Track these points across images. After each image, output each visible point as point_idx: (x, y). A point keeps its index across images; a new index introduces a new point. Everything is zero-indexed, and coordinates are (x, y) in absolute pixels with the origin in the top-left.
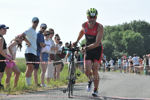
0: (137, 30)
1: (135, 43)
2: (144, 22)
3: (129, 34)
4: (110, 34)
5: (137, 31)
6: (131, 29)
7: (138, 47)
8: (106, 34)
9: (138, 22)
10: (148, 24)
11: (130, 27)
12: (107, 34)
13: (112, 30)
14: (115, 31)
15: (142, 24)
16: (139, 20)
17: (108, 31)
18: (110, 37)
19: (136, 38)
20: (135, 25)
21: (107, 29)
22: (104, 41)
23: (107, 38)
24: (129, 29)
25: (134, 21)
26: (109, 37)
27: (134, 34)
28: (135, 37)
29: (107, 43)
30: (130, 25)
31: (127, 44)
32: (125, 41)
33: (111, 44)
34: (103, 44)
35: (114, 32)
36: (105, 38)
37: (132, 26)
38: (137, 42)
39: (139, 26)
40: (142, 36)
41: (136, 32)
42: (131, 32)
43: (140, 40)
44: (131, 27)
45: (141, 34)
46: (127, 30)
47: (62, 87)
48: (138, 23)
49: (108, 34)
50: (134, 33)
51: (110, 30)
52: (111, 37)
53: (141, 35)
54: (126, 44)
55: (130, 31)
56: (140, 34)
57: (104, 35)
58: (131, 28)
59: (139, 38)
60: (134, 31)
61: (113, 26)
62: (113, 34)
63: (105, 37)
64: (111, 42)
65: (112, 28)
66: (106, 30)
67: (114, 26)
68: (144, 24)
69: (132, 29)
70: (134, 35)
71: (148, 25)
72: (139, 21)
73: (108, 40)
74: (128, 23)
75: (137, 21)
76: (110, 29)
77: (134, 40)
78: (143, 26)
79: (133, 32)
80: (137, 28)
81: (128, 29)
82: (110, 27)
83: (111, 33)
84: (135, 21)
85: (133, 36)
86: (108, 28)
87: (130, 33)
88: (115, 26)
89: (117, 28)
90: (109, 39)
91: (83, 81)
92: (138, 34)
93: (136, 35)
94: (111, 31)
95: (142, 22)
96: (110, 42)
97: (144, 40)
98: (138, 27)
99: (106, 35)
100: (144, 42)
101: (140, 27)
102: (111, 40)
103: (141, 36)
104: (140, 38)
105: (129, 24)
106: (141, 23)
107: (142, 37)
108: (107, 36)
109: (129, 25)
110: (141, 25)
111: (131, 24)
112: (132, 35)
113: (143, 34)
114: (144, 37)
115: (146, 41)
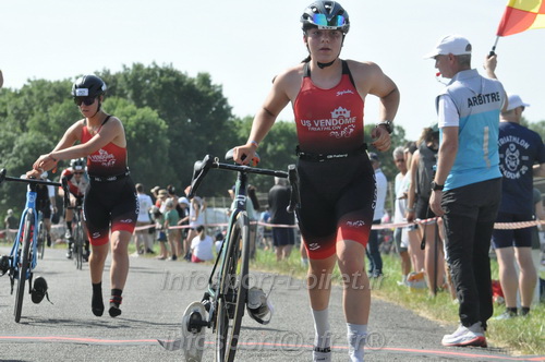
0: (144, 99)
1: (138, 144)
2: (169, 72)
3: (116, 112)
4: (45, 110)
5: (145, 102)
6: (122, 95)
7: (149, 160)
8: (31, 109)
9: (149, 69)
10: (185, 77)
11: (118, 87)
12: (38, 110)
13: (53, 94)
14: (66, 100)
15: (163, 79)
16: (154, 63)
17: (42, 100)
18: (48, 120)
19: (143, 127)
20: (140, 79)
21: (36, 92)
22: (25, 135)
23: (36, 123)
24: (117, 93)
25: (134, 65)
26: (44, 119)
27: (134, 114)
28: (138, 124)
29: (36, 142)
30: (120, 80)
33: (49, 145)
34: (23, 147)
35: (63, 105)
36: (28, 124)
37: (129, 83)
38: (147, 141)
39: (153, 84)
40: (164, 122)
41: (139, 105)
42: (125, 105)
43: (157, 134)
44: (125, 87)
45: (159, 113)
46: (109, 96)
48: (150, 73)
49: (41, 110)
50: (135, 108)
51: (46, 94)
52: (52, 122)
53: (160, 117)
55: (121, 100)
56: (154, 114)
57: (26, 112)
58: (122, 91)
59: (151, 127)
60: (133, 103)
61: (58, 82)
62: (57, 111)
63: (27, 119)
64: (51, 139)
65: (55, 90)
66: (30, 93)
67: (62, 80)
68: (172, 79)
69: (129, 96)
70: (135, 118)
71: (185, 84)
72: (152, 67)
73: (40, 130)
74: (113, 73)
75: (146, 66)
76: (48, 90)
77: (134, 133)
78: (166, 85)
79: (131, 106)
80: (145, 92)
81: (114, 95)
82: (47, 86)
83: (51, 105)
84: (138, 67)
85: (133, 121)
86: (39, 88)
87: (121, 110)
88: (66, 82)
90: (43, 127)
92: (150, 113)
93: (140, 117)
94: (50, 98)
95: (162, 72)
96: (46, 141)
97: (169, 135)
98: (148, 88)
99: (33, 115)
100: (168, 141)
101: (155, 90)
102: (50, 132)
103: (160, 120)
104: (157, 128)
105: (118, 75)
106: (158, 73)
107: (163, 125)
108: (35, 118)
109: (115, 79)
110: (160, 82)
111: (125, 76)
112: (128, 117)
113: (168, 112)
114: (171, 123)
115: (175, 139)
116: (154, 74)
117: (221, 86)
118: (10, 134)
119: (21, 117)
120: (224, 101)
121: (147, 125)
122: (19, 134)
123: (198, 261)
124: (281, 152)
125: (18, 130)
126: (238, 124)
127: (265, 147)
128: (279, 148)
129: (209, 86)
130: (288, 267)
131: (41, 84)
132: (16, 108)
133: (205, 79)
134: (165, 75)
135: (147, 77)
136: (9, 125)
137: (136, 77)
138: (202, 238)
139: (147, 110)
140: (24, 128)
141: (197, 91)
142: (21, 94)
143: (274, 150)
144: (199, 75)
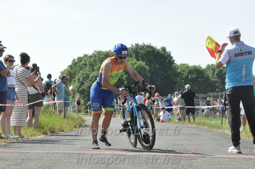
0: (139, 57)
2: (149, 47)
5: (140, 59)
6: (131, 56)
8: (96, 62)
9: (142, 46)
13: (104, 56)
16: (143, 43)
17: (100, 59)
21: (97, 56)
22: (93, 72)
23: (98, 68)
25: (135, 44)
27: (136, 63)
28: (138, 67)
30: (130, 50)
31: (126, 78)
32: (124, 73)
34: (93, 77)
36: (95, 68)
37: (134, 51)
38: (141, 74)
39: (143, 52)
41: (138, 60)
42: (132, 60)
43: (145, 71)
47: (34, 138)
49: (99, 63)
51: (101, 56)
53: (146, 64)
54: (124, 77)
55: (131, 58)
56: (144, 63)
58: (131, 54)
59: (143, 68)
60: (135, 59)
61: (106, 52)
65: (104, 55)
66: (96, 56)
67: (107, 51)
68: (151, 49)
69: (134, 56)
71: (156, 51)
75: (140, 45)
78: (148, 52)
79: (135, 61)
80: (140, 55)
84: (137, 45)
85: (135, 66)
87: (131, 62)
88: (109, 51)
89: (111, 54)
91: (65, 130)
92: (142, 63)
93: (138, 65)
94: (103, 58)
95: (146, 47)
97: (150, 72)
98: (141, 53)
101: (144, 54)
103: (146, 66)
104: (145, 69)
105: (130, 48)
107: (147, 68)
108: (97, 66)
110: (146, 51)
111: (132, 48)
112: (133, 65)
113: (149, 63)
114: (150, 67)
115: (152, 73)
116: (143, 47)
117: (170, 52)
118: (88, 72)
119: (92, 66)
120: (172, 58)
121: (141, 68)
122: (91, 73)
123: (162, 122)
124: (194, 77)
125: (91, 70)
126: (177, 66)
127: (188, 76)
128: (194, 76)
129: (166, 52)
130: (199, 124)
131: (100, 53)
132: (90, 62)
133: (164, 49)
134: (148, 48)
135: (141, 49)
136: (87, 69)
137: (137, 49)
138: (164, 113)
139: (141, 62)
140: (93, 70)
141: (161, 54)
142: (92, 57)
143: (192, 77)
144: (162, 47)
